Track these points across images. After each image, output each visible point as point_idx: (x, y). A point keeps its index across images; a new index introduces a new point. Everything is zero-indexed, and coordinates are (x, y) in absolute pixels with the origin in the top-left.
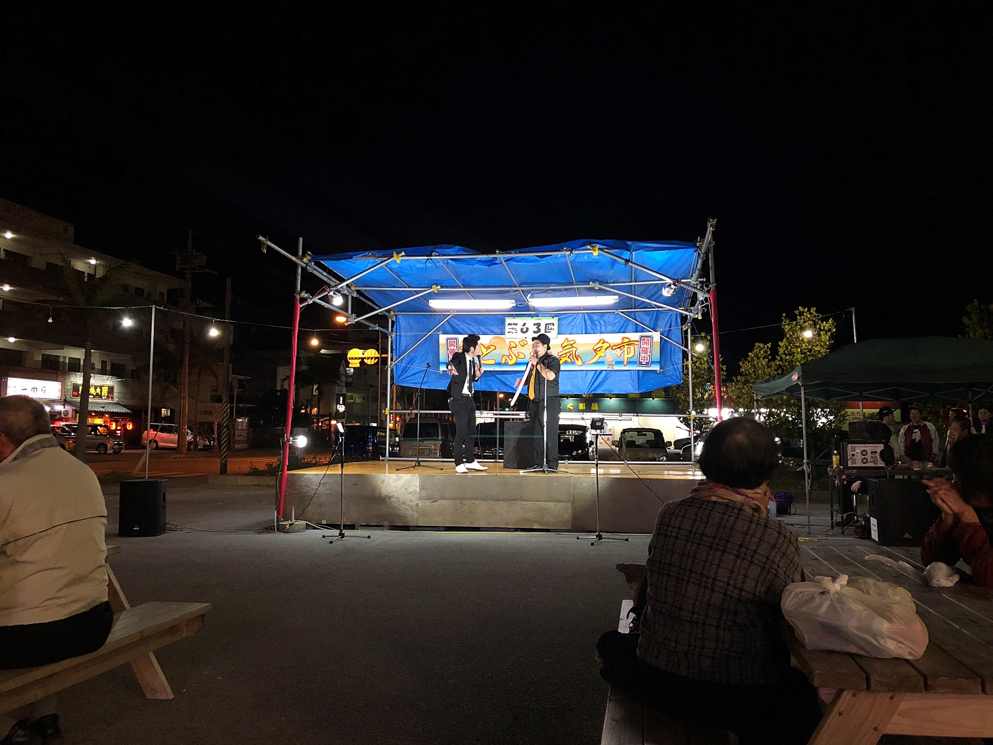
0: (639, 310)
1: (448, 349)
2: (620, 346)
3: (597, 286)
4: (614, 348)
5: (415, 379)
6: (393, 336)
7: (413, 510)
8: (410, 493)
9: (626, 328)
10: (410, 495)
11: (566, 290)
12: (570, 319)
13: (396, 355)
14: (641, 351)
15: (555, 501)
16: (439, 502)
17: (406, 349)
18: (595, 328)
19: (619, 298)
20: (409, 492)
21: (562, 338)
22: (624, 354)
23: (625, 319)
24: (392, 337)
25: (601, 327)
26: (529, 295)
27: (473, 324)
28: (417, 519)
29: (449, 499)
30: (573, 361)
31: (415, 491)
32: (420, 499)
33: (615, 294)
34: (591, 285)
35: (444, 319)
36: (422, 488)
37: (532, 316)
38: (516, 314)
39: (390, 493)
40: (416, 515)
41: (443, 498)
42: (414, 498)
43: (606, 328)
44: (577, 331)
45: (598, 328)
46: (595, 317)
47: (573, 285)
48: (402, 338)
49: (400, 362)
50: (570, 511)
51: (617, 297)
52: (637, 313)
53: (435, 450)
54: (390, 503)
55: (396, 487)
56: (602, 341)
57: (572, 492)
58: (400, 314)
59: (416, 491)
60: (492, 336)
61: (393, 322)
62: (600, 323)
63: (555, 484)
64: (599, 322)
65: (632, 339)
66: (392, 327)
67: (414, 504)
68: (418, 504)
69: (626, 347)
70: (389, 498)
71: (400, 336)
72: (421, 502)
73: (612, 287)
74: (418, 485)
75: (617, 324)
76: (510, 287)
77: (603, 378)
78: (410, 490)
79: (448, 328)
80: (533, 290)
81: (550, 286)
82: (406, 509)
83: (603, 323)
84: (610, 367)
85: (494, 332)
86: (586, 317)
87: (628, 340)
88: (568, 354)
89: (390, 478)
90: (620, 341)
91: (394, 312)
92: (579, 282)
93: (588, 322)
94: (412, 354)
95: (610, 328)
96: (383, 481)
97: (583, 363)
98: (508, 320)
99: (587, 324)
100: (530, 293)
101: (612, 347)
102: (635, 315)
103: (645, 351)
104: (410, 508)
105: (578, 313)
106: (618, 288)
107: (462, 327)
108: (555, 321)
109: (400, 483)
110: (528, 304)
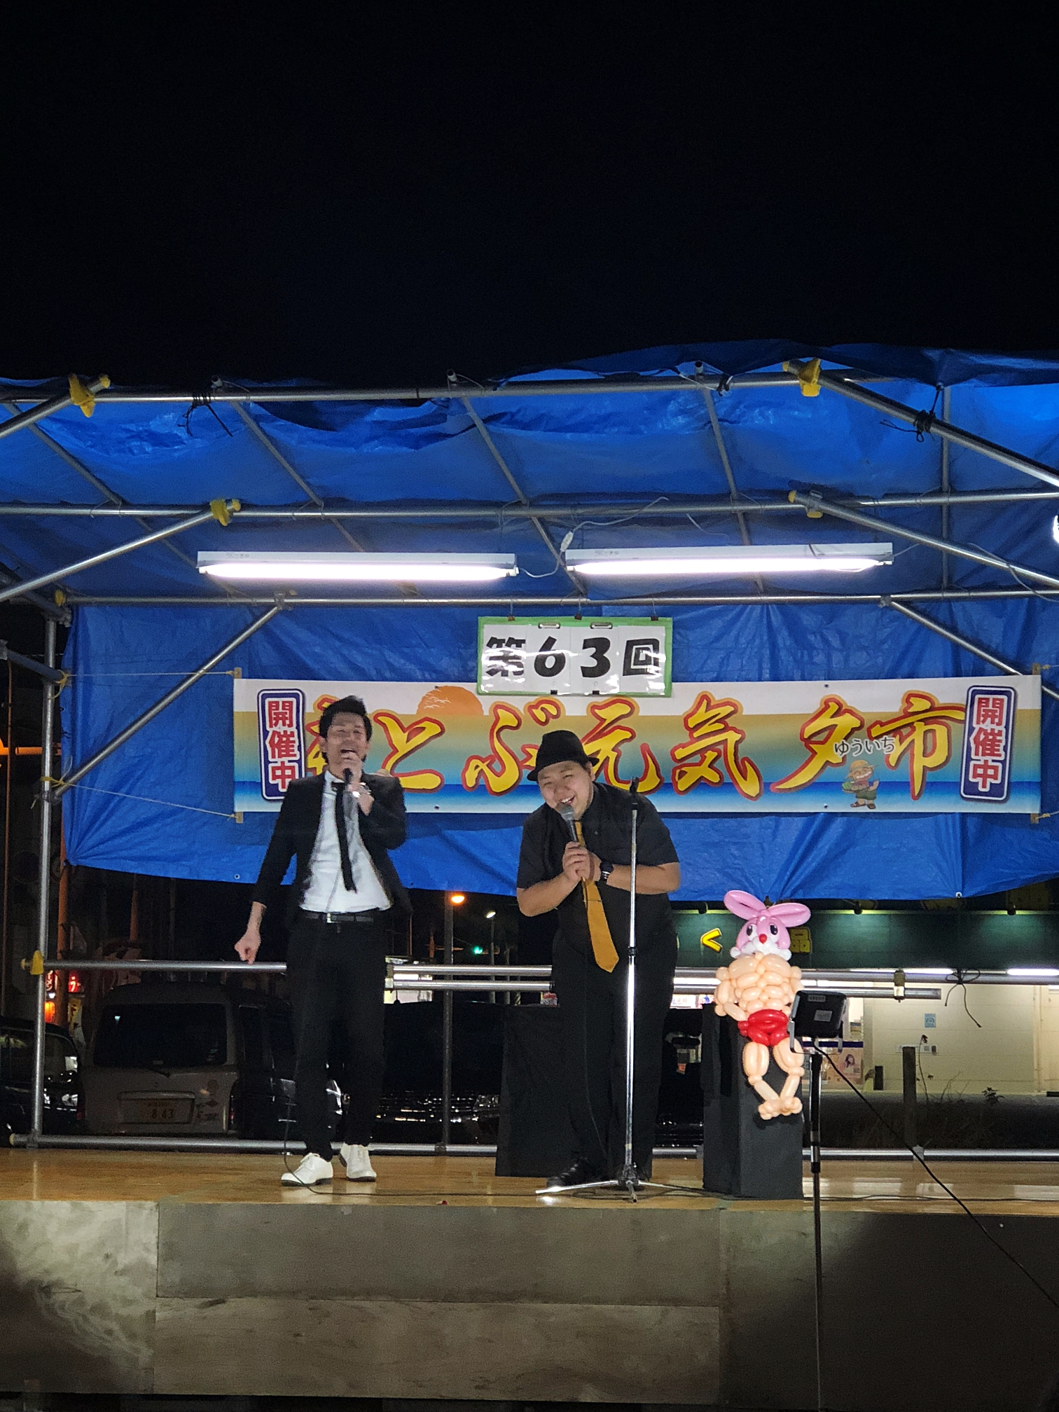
0: (966, 594)
1: (266, 733)
2: (898, 727)
3: (816, 508)
4: (874, 733)
5: (140, 843)
6: (62, 682)
7: (132, 1336)
8: (123, 1272)
9: (918, 660)
10: (123, 1280)
11: (701, 518)
12: (718, 624)
13: (73, 753)
14: (973, 746)
15: (662, 1301)
16: (234, 1306)
17: (108, 729)
18: (806, 658)
19: (894, 552)
20: (120, 1267)
21: (688, 693)
22: (912, 755)
23: (914, 628)
24: (56, 689)
25: (829, 657)
26: (569, 538)
27: (358, 640)
28: (149, 1369)
29: (270, 1293)
30: (727, 780)
31: (143, 1265)
32: (164, 1292)
33: (877, 537)
34: (794, 502)
35: (250, 618)
36: (168, 1251)
37: (576, 613)
38: (516, 606)
39: (47, 1272)
40: (145, 1354)
41: (248, 1290)
42: (139, 1291)
43: (846, 659)
44: (741, 669)
45: (820, 658)
46: (808, 620)
47: (727, 503)
48: (96, 690)
49: (88, 779)
50: (717, 1338)
51: (887, 547)
52: (956, 607)
53: (212, 1103)
54: (50, 1308)
55: (71, 1250)
56: (834, 708)
57: (724, 1267)
58: (89, 604)
59: (147, 1265)
60: (431, 686)
61: (62, 633)
62: (825, 641)
63: (663, 1238)
64: (822, 636)
65: (942, 700)
66: (60, 648)
67: (138, 1311)
68: (151, 1315)
69: (921, 728)
70: (47, 1290)
71: (89, 682)
72: (163, 1305)
73: (866, 512)
74: (154, 1241)
75: (886, 646)
76: (498, 505)
77: (837, 844)
78: (124, 1260)
79: (267, 655)
80: (581, 519)
81: (645, 505)
82: (110, 1332)
83: (836, 643)
84: (861, 801)
85: (435, 671)
86: (776, 619)
87: (927, 705)
88: (711, 755)
89: (50, 1216)
90: (895, 708)
91: (67, 594)
92: (751, 492)
93: (784, 639)
94: (130, 751)
95: (860, 659)
96: (23, 1227)
97: (766, 787)
98: (489, 629)
99: (780, 642)
100: (571, 529)
101: (866, 729)
102: (951, 612)
103: (989, 744)
104: (123, 1328)
105: (746, 604)
106: (891, 515)
107: (317, 650)
108: (661, 631)
109: (86, 1235)
110: (562, 569)
